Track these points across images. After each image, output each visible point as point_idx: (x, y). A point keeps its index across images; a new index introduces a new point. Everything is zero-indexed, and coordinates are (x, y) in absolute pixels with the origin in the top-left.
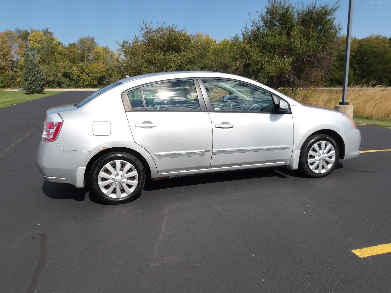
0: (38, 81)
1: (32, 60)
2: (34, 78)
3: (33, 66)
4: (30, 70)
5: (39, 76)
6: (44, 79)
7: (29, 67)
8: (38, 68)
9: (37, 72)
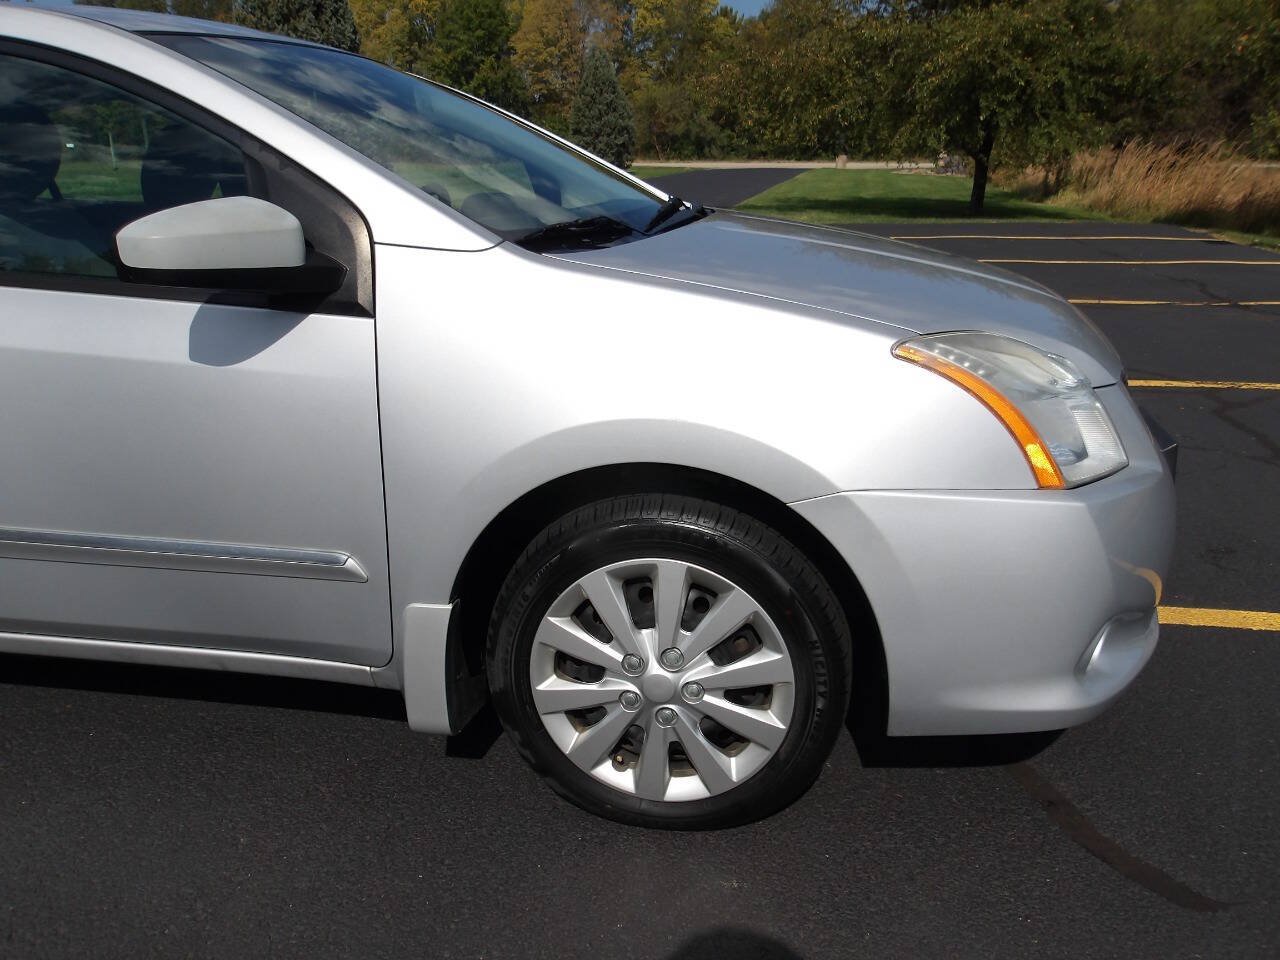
0: (609, 135)
1: (596, 68)
2: (596, 126)
3: (599, 86)
4: (589, 98)
5: (611, 118)
6: (625, 129)
7: (587, 90)
8: (614, 93)
9: (607, 104)
